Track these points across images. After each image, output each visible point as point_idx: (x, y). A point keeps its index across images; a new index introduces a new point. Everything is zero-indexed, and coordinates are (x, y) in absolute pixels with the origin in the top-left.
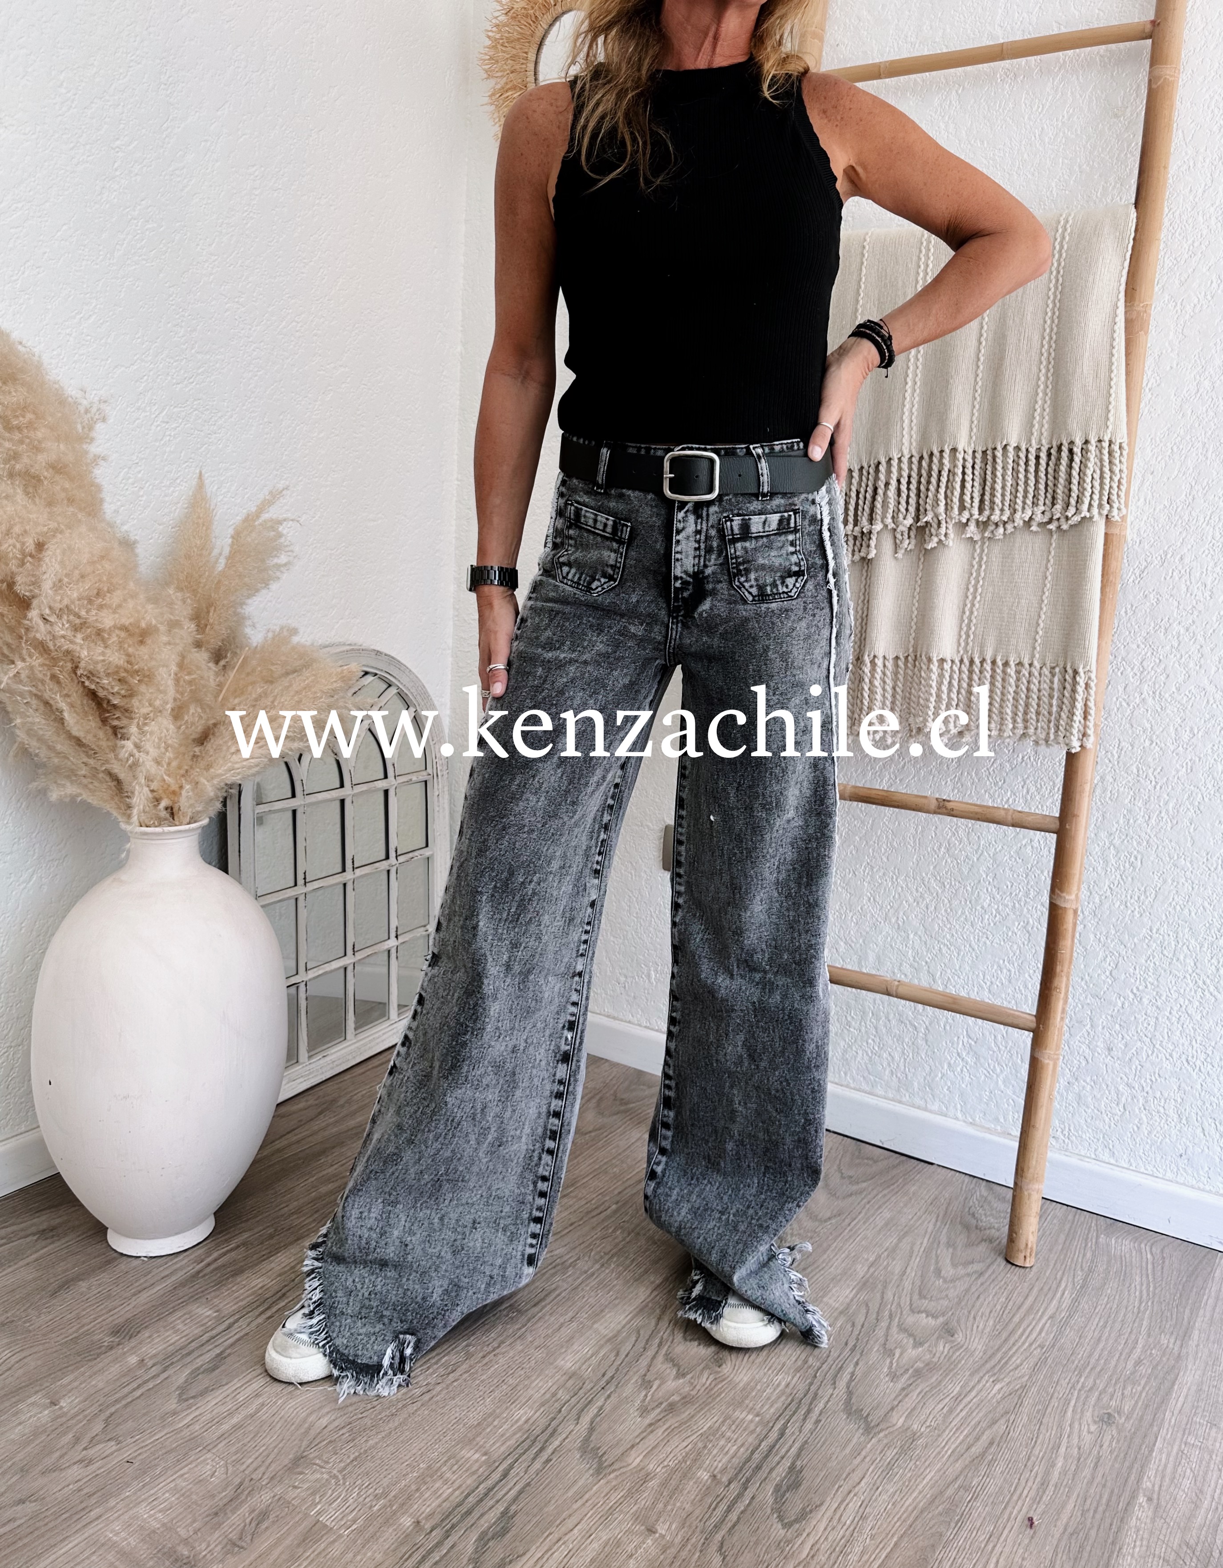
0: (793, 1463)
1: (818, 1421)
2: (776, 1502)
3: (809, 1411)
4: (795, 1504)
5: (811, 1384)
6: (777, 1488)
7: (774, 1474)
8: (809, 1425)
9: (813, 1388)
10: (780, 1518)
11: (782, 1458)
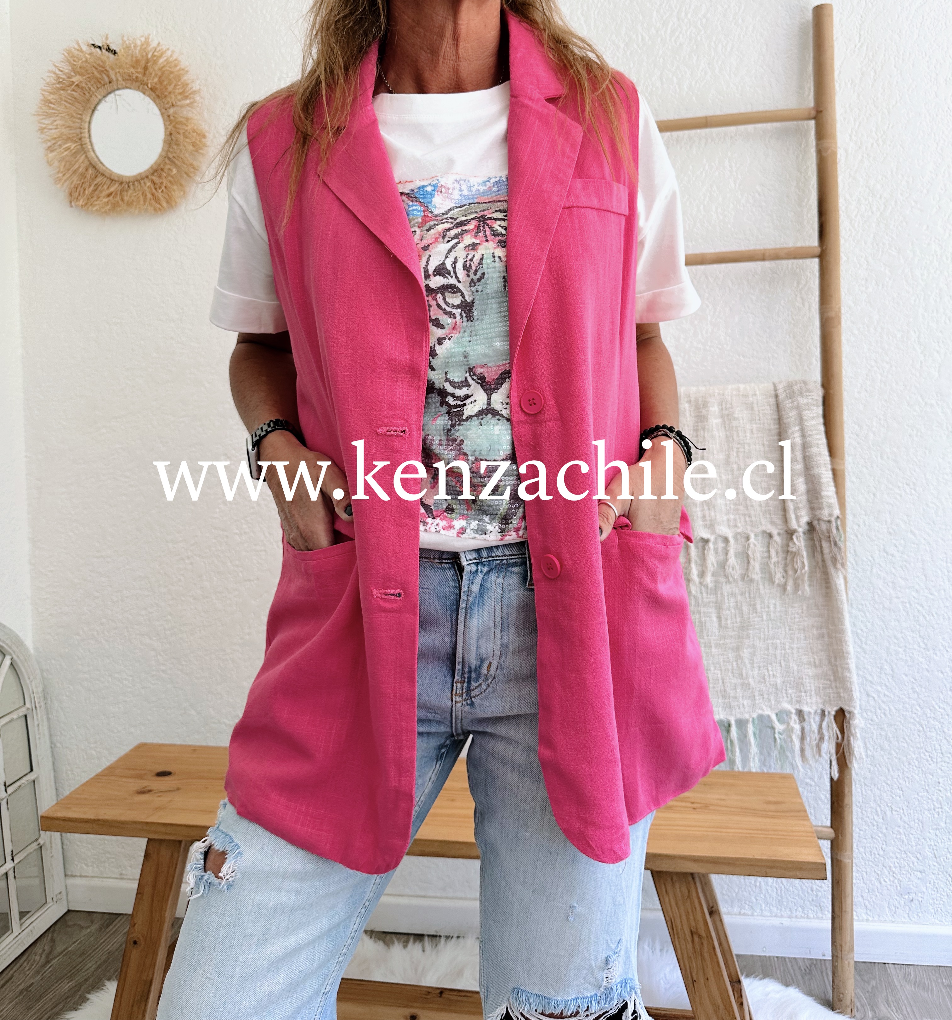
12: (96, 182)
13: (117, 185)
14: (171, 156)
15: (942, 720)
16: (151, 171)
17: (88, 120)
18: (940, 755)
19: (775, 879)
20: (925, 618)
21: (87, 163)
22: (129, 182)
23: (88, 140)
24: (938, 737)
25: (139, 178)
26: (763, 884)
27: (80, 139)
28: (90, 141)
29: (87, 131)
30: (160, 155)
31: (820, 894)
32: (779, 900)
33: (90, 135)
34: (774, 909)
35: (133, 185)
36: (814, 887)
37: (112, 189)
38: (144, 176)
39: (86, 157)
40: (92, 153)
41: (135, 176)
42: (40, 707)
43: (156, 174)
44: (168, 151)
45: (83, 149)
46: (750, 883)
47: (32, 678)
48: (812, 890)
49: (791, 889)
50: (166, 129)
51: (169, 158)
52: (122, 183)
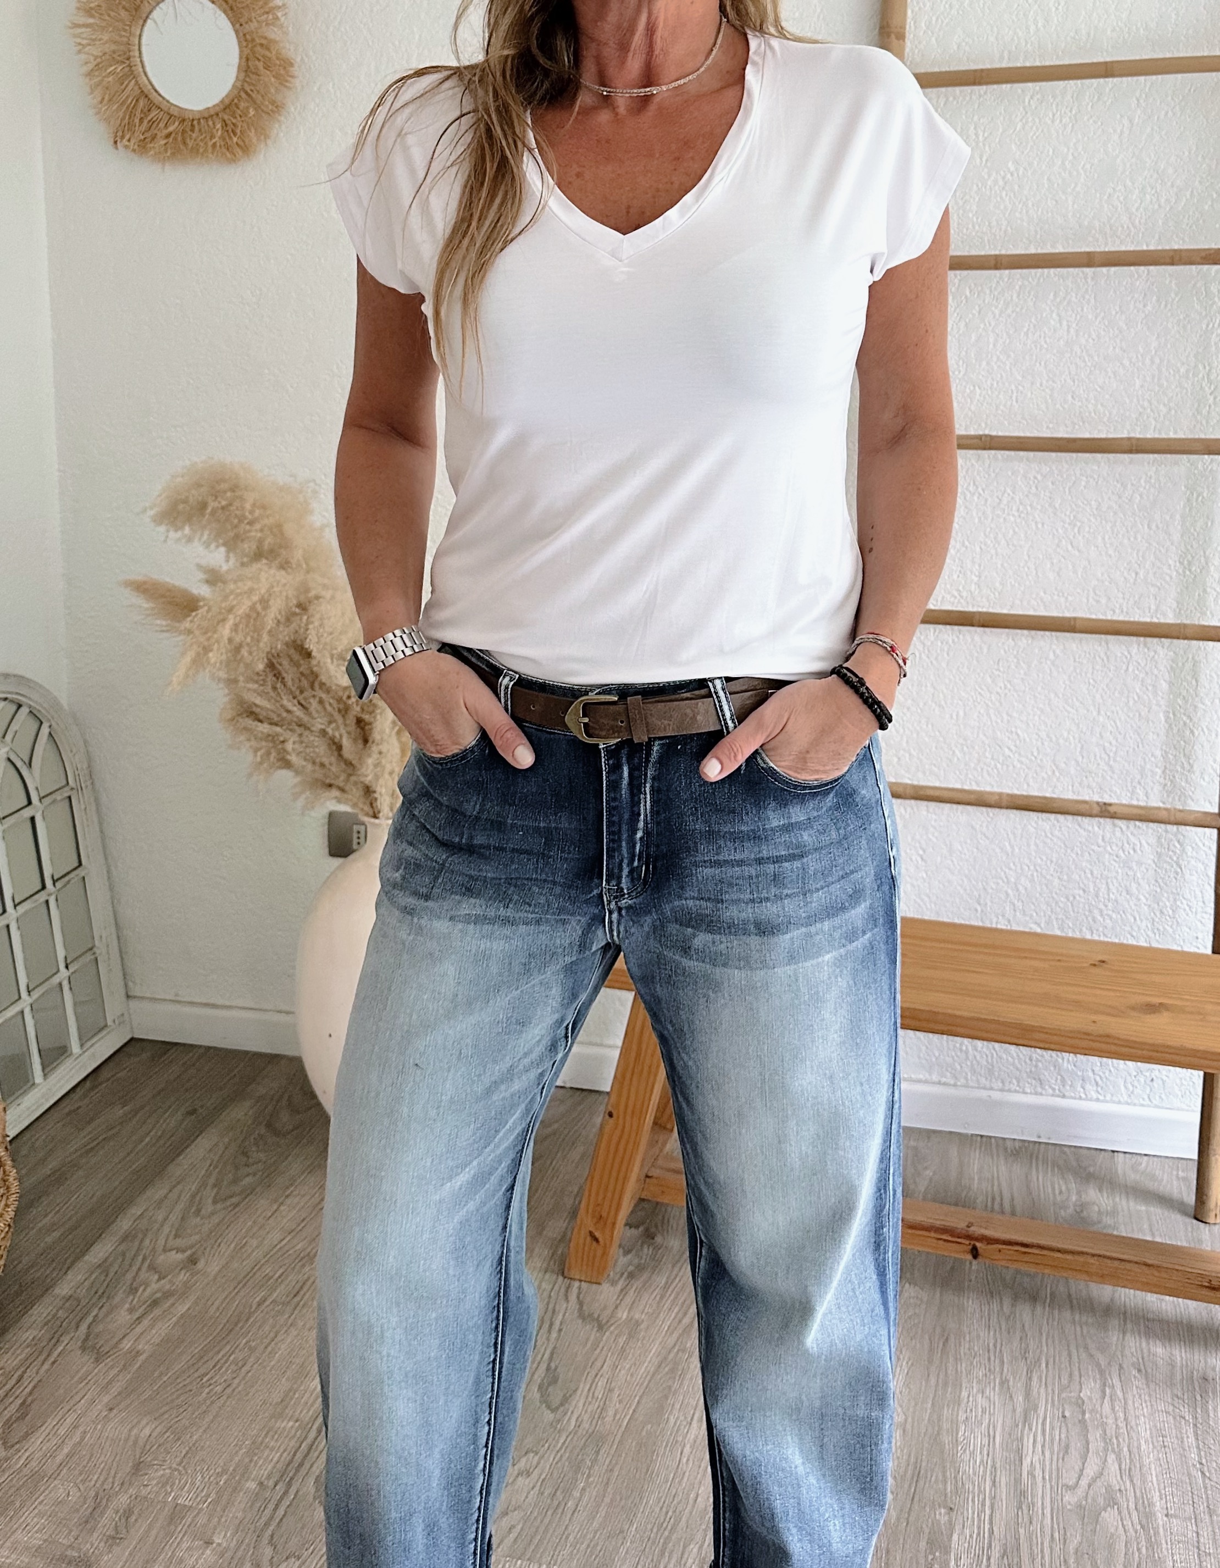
0: (549, 1365)
1: (560, 1330)
2: (542, 1396)
3: (551, 1325)
4: (556, 1395)
5: (548, 1304)
6: (540, 1387)
7: (536, 1376)
8: (554, 1335)
9: (551, 1306)
10: (548, 1407)
11: (539, 1363)
12: (149, 118)
13: (177, 124)
14: (248, 88)
15: (1206, 861)
16: (222, 107)
17: (138, 33)
18: (1201, 904)
19: (985, 1043)
20: (1192, 732)
21: (137, 92)
22: (193, 120)
23: (138, 60)
24: (1200, 882)
25: (206, 115)
26: (970, 1048)
27: (128, 59)
28: (142, 62)
29: (137, 47)
30: (234, 86)
31: (1040, 1064)
32: (989, 1070)
33: (140, 53)
34: (983, 1080)
35: (199, 123)
36: (1034, 1056)
37: (171, 129)
38: (212, 113)
39: (137, 82)
40: (145, 78)
41: (199, 112)
42: (87, 787)
43: (228, 110)
44: (244, 81)
45: (132, 72)
46: (955, 1046)
47: (74, 751)
48: (1031, 1060)
49: (1004, 1056)
50: (241, 52)
51: (246, 93)
52: (184, 120)
